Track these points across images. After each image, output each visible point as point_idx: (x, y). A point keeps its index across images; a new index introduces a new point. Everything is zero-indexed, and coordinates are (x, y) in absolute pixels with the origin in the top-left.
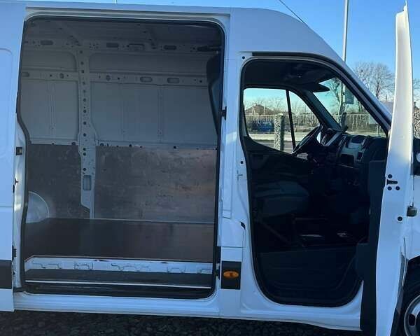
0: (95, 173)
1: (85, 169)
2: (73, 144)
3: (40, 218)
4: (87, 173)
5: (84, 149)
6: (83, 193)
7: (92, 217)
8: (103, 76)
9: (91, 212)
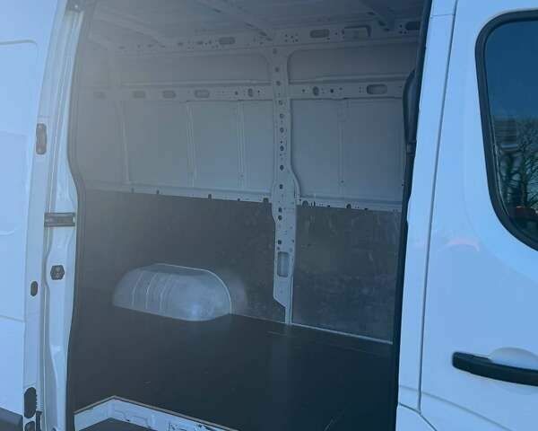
0: (294, 249)
1: (280, 242)
2: (266, 200)
3: (211, 315)
4: (283, 248)
5: (280, 210)
6: (277, 279)
7: (288, 321)
8: (309, 89)
9: (287, 311)
